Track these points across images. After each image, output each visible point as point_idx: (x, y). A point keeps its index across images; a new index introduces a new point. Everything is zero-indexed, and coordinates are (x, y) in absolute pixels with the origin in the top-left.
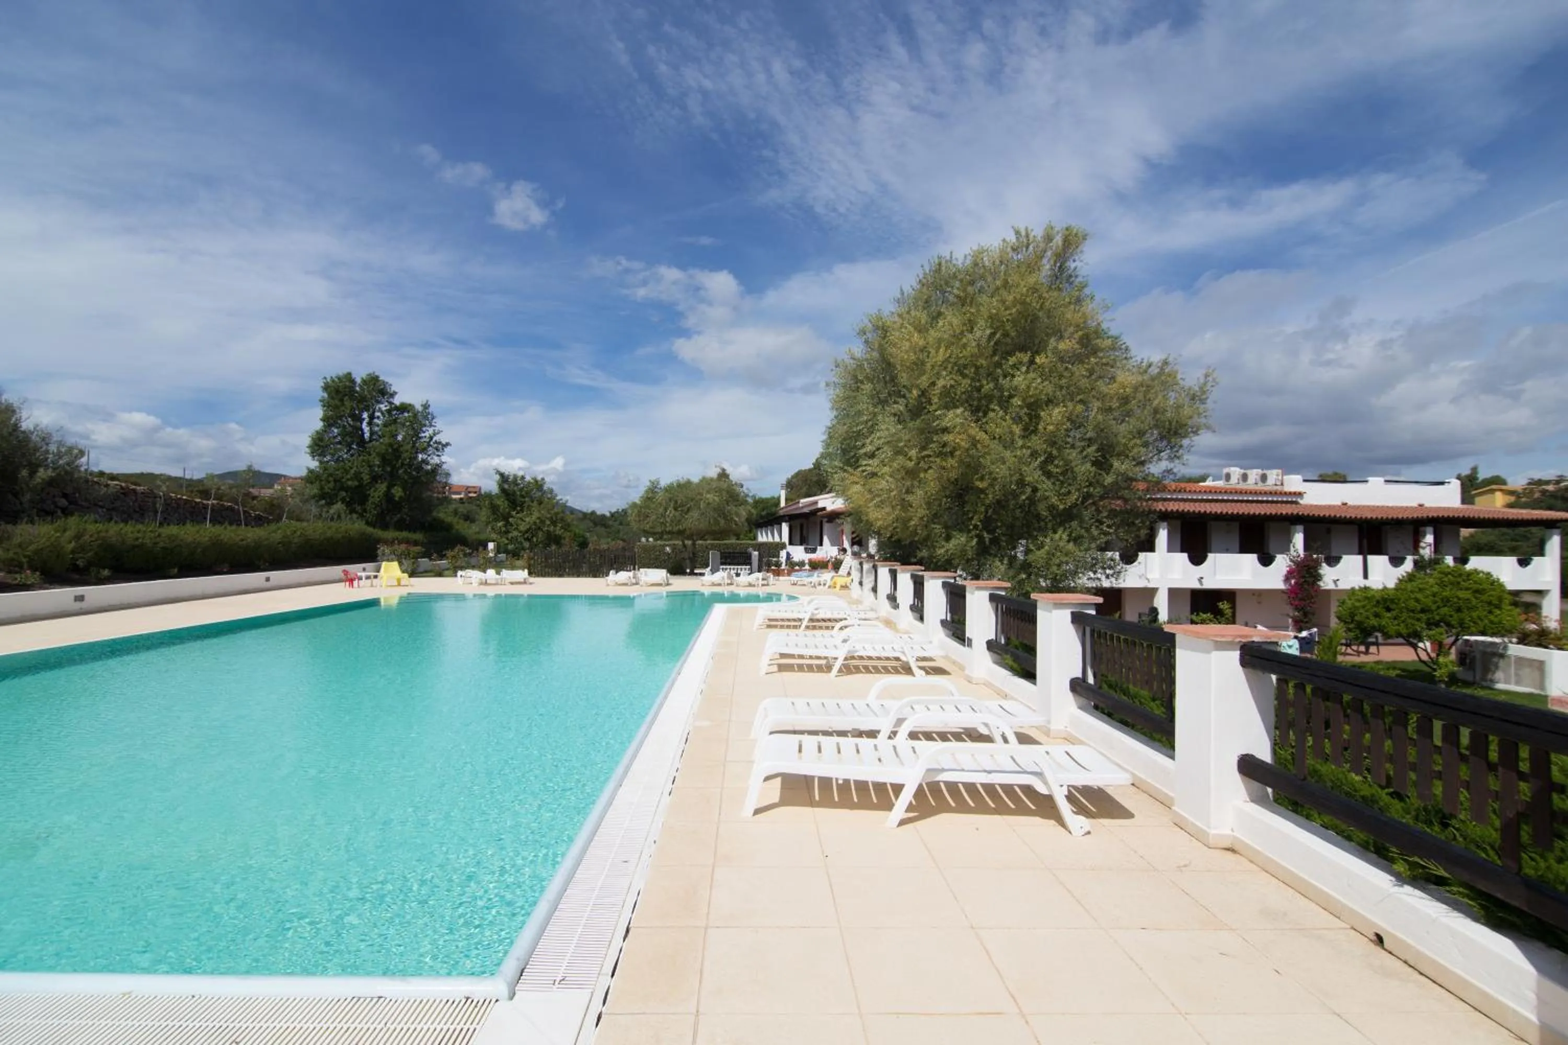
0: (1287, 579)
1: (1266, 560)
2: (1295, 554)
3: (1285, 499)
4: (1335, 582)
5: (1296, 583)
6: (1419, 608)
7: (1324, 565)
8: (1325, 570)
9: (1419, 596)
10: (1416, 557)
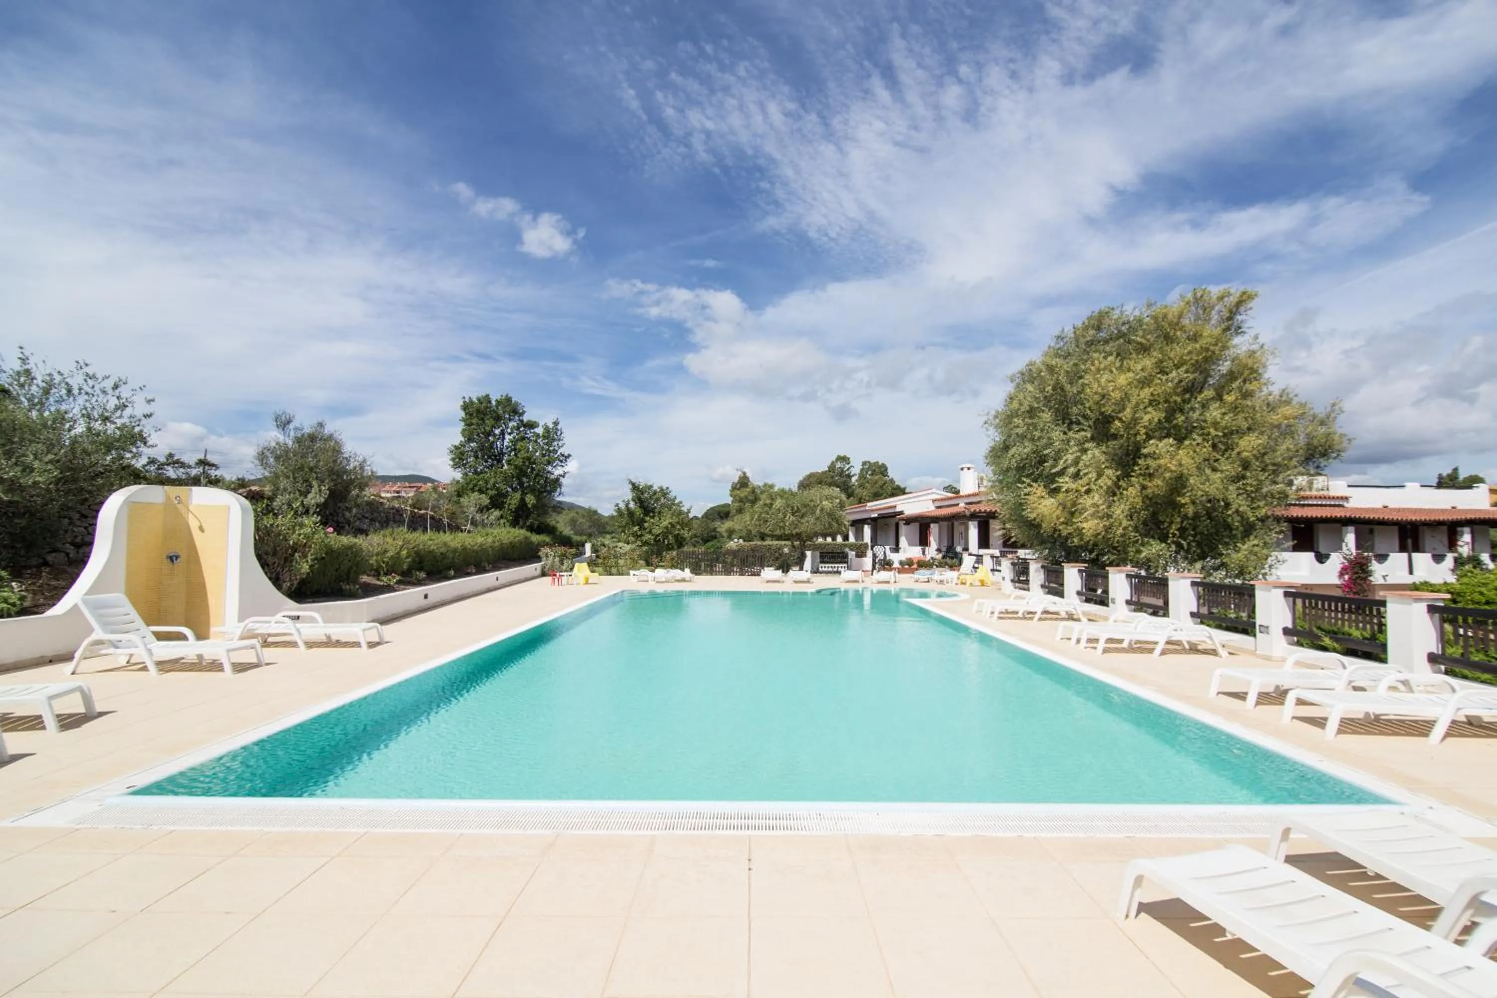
0: (1341, 575)
1: (1321, 558)
2: (1348, 552)
3: (1333, 503)
4: (1384, 577)
5: (1350, 578)
6: (1483, 600)
7: (1374, 562)
8: (1375, 566)
9: (1483, 590)
10: (1456, 555)
